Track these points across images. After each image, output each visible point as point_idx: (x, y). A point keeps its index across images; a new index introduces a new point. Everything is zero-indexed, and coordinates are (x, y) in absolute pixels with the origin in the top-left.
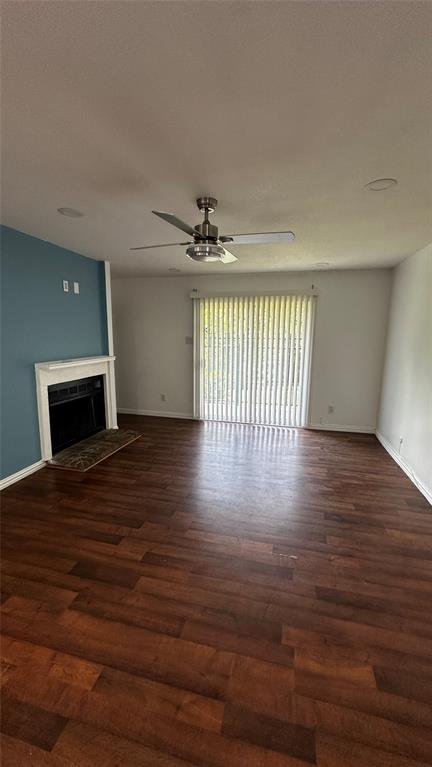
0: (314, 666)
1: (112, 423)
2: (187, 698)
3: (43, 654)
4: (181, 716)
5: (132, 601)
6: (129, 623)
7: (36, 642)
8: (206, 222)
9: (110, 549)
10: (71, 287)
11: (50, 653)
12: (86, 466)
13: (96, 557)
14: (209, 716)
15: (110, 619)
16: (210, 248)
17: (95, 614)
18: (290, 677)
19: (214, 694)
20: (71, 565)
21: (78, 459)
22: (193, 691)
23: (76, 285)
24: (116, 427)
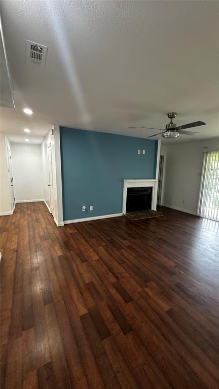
0: (150, 293)
1: (154, 207)
2: (110, 274)
3: (91, 250)
4: (106, 275)
5: (116, 252)
6: (112, 256)
7: (92, 248)
8: (171, 123)
9: (121, 240)
10: (142, 152)
11: (93, 251)
12: (134, 218)
13: (116, 240)
14: (112, 279)
15: (109, 253)
16: (170, 134)
17: (106, 250)
18: (140, 289)
19: (117, 278)
20: (110, 239)
21: (133, 216)
22: (113, 274)
23: (144, 152)
24: (156, 210)
